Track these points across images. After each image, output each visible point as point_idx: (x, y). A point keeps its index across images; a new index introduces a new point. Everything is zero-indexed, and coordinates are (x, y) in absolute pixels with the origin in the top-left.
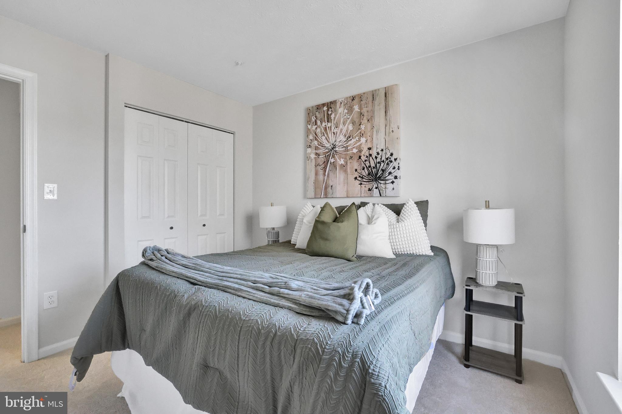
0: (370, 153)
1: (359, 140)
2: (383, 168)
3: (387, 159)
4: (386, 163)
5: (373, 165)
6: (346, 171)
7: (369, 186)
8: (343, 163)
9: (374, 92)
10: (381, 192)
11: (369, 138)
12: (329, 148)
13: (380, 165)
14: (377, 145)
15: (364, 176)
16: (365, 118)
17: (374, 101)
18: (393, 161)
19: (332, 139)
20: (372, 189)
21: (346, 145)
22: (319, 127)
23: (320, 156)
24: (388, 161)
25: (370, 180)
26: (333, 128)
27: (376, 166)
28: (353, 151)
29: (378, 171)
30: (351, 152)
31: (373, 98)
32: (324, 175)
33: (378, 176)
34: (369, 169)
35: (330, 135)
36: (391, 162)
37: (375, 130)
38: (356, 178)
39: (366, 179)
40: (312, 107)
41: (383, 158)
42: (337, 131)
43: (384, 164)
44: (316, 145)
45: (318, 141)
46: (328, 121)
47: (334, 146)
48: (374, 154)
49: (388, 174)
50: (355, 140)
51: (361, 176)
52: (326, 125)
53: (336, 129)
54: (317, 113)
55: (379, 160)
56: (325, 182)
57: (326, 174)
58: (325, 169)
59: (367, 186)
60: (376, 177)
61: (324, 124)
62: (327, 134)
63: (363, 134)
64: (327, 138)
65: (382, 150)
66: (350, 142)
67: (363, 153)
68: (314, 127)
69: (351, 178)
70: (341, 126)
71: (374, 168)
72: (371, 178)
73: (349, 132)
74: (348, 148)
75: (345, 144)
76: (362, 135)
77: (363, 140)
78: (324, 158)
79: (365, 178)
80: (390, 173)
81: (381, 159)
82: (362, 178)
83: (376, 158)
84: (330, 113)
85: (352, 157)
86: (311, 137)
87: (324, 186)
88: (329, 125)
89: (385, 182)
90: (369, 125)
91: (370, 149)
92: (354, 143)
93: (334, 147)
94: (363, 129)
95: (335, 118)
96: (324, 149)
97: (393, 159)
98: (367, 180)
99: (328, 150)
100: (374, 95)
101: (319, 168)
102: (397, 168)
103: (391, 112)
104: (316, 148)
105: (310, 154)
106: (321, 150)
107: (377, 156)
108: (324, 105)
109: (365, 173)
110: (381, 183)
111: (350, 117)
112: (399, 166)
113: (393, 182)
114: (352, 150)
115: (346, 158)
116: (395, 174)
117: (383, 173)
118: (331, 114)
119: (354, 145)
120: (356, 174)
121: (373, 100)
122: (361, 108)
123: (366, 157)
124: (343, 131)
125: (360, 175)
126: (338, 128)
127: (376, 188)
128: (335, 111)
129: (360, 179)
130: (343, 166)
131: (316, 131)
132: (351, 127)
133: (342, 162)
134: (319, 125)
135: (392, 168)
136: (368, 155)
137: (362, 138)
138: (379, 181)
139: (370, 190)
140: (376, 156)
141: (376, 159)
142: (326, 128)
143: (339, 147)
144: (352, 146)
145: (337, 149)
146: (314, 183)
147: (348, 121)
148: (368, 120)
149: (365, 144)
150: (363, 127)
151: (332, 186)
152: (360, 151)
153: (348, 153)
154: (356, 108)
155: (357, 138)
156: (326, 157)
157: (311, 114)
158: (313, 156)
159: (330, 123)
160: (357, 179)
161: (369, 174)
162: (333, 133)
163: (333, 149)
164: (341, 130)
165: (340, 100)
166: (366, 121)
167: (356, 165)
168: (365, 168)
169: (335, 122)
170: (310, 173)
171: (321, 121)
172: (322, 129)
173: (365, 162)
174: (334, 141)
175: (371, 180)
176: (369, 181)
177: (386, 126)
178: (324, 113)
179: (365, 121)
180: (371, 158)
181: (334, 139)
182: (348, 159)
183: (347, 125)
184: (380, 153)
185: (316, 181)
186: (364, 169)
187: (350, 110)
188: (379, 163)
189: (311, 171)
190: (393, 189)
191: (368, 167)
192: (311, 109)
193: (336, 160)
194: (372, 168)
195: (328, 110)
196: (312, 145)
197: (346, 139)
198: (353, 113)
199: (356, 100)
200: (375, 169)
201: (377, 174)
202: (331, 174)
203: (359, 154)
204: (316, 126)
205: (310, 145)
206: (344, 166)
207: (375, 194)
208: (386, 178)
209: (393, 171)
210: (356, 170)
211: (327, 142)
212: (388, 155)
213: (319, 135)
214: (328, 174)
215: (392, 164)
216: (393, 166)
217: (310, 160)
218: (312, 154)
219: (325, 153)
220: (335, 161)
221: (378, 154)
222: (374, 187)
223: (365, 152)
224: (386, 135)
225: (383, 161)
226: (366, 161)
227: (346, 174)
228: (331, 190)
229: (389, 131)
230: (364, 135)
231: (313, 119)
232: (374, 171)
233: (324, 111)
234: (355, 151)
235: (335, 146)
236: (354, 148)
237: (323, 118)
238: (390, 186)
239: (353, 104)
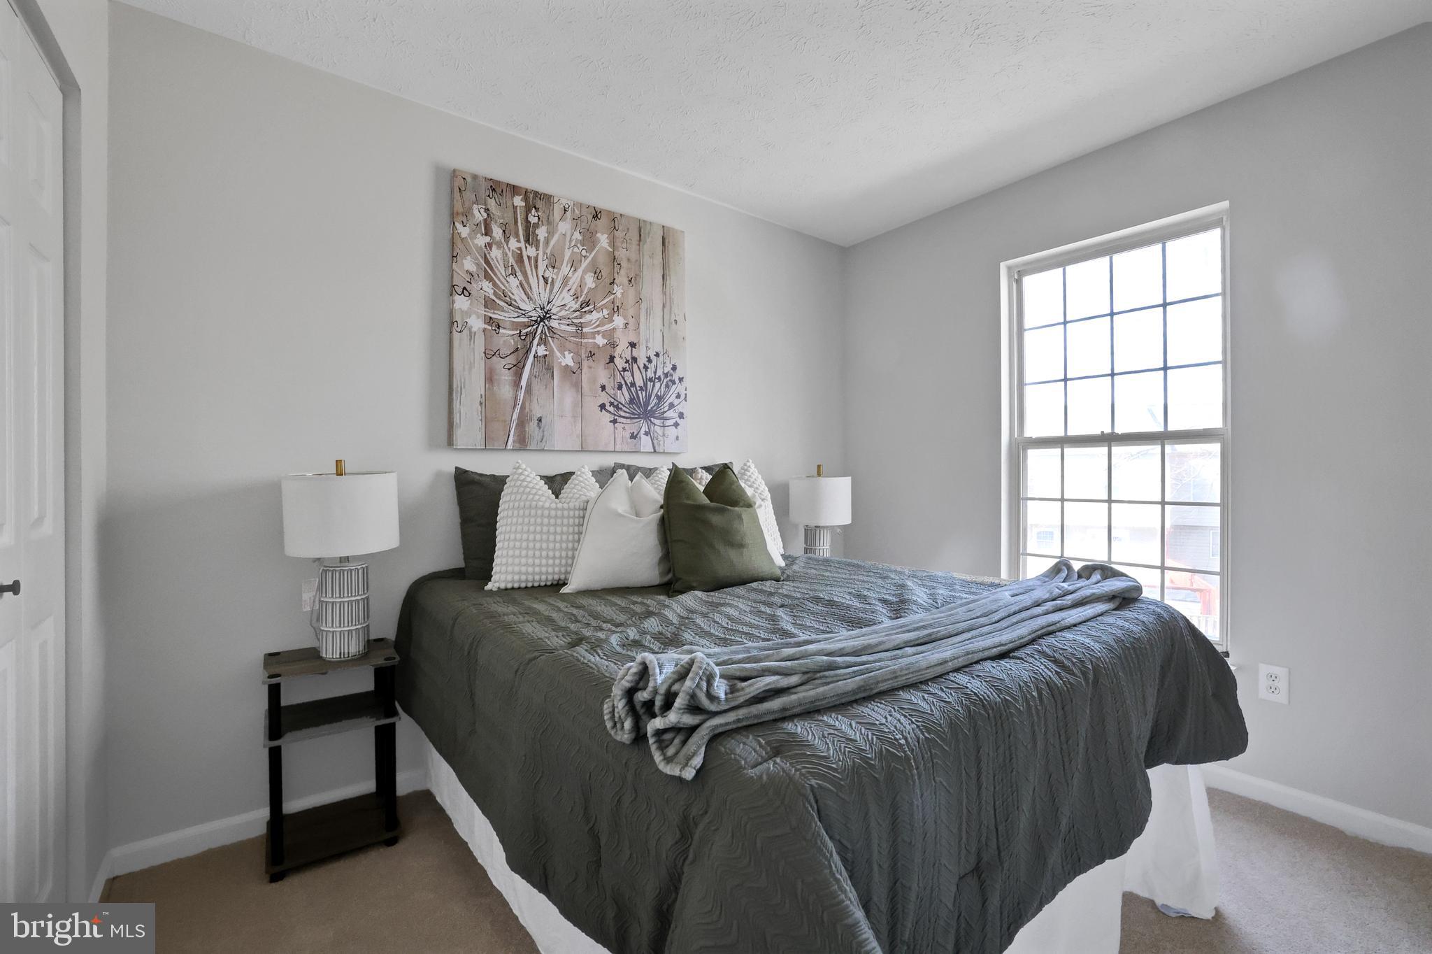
0: (635, 354)
1: (610, 319)
2: (659, 394)
3: (666, 375)
4: (664, 383)
5: (639, 383)
6: (577, 386)
7: (631, 426)
8: (571, 363)
9: (642, 225)
10: (655, 442)
11: (632, 321)
12: (530, 314)
13: (654, 386)
14: (647, 341)
15: (622, 404)
16: (623, 272)
17: (641, 243)
18: (677, 381)
19: (540, 294)
20: (637, 434)
21: (578, 321)
22: (499, 246)
23: (502, 331)
24: (668, 379)
25: (634, 414)
26: (542, 265)
27: (646, 385)
28: (596, 341)
29: (650, 396)
30: (590, 341)
31: (640, 235)
32: (516, 384)
33: (649, 408)
34: (632, 389)
35: (533, 282)
36: (674, 383)
37: (644, 306)
38: (603, 407)
39: (625, 412)
40: (475, 177)
41: (659, 373)
42: (555, 277)
43: (661, 385)
44: (487, 294)
45: (495, 285)
46: (527, 241)
47: (546, 313)
48: (642, 361)
49: (667, 408)
50: (600, 315)
51: (616, 403)
52: (520, 249)
53: (550, 269)
54: (492, 203)
55: (650, 374)
56: (518, 407)
57: (524, 382)
58: (518, 368)
59: (626, 426)
60: (645, 410)
61: (513, 244)
62: (525, 274)
63: (618, 307)
64: (526, 285)
65: (657, 355)
66: (588, 317)
67: (618, 351)
68: (481, 241)
69: (592, 405)
70: (565, 269)
71: (641, 389)
72: (635, 409)
73: (585, 292)
74: (585, 330)
75: (576, 318)
76: (616, 309)
77: (619, 321)
78: (517, 338)
79: (624, 408)
80: (672, 406)
81: (655, 373)
82: (617, 407)
83: (646, 368)
84: (533, 220)
85: (594, 354)
86: (469, 264)
87: (515, 416)
88: (531, 251)
89: (663, 423)
90: (631, 292)
91: (633, 345)
92: (598, 323)
93: (546, 317)
94: (619, 295)
95: (547, 242)
96: (516, 315)
97: (676, 378)
98: (627, 415)
99: (526, 320)
100: (641, 229)
101: (499, 363)
102: (683, 397)
103: (672, 281)
104: (488, 303)
105: (468, 314)
106: (506, 315)
107: (647, 364)
108: (515, 190)
109: (623, 397)
110: (655, 425)
111: (588, 254)
112: (686, 394)
113: (676, 425)
114: (594, 338)
115: (577, 354)
116: (680, 408)
117: (659, 404)
118: (536, 226)
119: (598, 326)
120: (603, 398)
121: (640, 240)
122: (613, 243)
123: (626, 363)
124: (571, 282)
125: (612, 401)
126: (556, 270)
127: (647, 433)
128: (549, 223)
129: (611, 409)
130: (569, 372)
131: (489, 253)
132: (590, 282)
133: (568, 360)
134: (498, 239)
135: (674, 395)
136: (629, 358)
137: (616, 315)
138: (652, 419)
139: (633, 436)
140: (644, 364)
141: (646, 371)
142: (521, 256)
143: (559, 321)
144: (594, 328)
145: (554, 324)
146: (481, 403)
147: (585, 264)
148: (630, 281)
149: (623, 332)
150: (618, 291)
151: (540, 420)
152: (613, 345)
153: (582, 340)
154: (603, 240)
155: (605, 312)
156: (523, 338)
157: (469, 196)
158: (477, 324)
159: (534, 249)
160: (605, 409)
161: (632, 401)
162: (541, 279)
163: (542, 320)
164: (566, 280)
165: (564, 201)
166: (626, 281)
167: (603, 376)
168: (624, 386)
169: (548, 251)
170: (466, 373)
171: (504, 231)
172: (510, 255)
173: (622, 373)
174: (545, 301)
175: (636, 414)
176: (632, 416)
177: (664, 306)
178: (515, 212)
179: (622, 279)
180: (635, 366)
181: (547, 296)
182: (584, 356)
183: (580, 271)
184: (654, 359)
185: (488, 401)
186: (620, 388)
187: (589, 240)
188: (651, 380)
189: (470, 369)
190: (677, 438)
191: (629, 385)
192: (469, 180)
193: (552, 351)
194: (638, 388)
195: (528, 210)
196: (474, 288)
197: (577, 306)
198: (597, 249)
199: (603, 222)
200: (644, 393)
201: (647, 403)
202: (536, 386)
203: (609, 351)
204: (488, 239)
205: (465, 288)
206: (574, 373)
207: (644, 446)
208: (665, 415)
209: (676, 402)
210: (603, 388)
211: (526, 298)
212: (668, 369)
213: (497, 267)
214: (529, 385)
215: (674, 387)
216: (676, 392)
217: (466, 332)
218: (474, 316)
219: (515, 326)
220: (547, 353)
221: (650, 360)
222: (642, 431)
223: (622, 351)
224: (663, 325)
225: (659, 379)
226: (624, 370)
227: (577, 391)
228: (537, 429)
229: (670, 322)
230: (621, 310)
231: (479, 215)
232: (642, 395)
233: (515, 208)
234: (600, 341)
235: (548, 316)
236: (598, 332)
237: (512, 227)
238: (672, 432)
239: (596, 226)
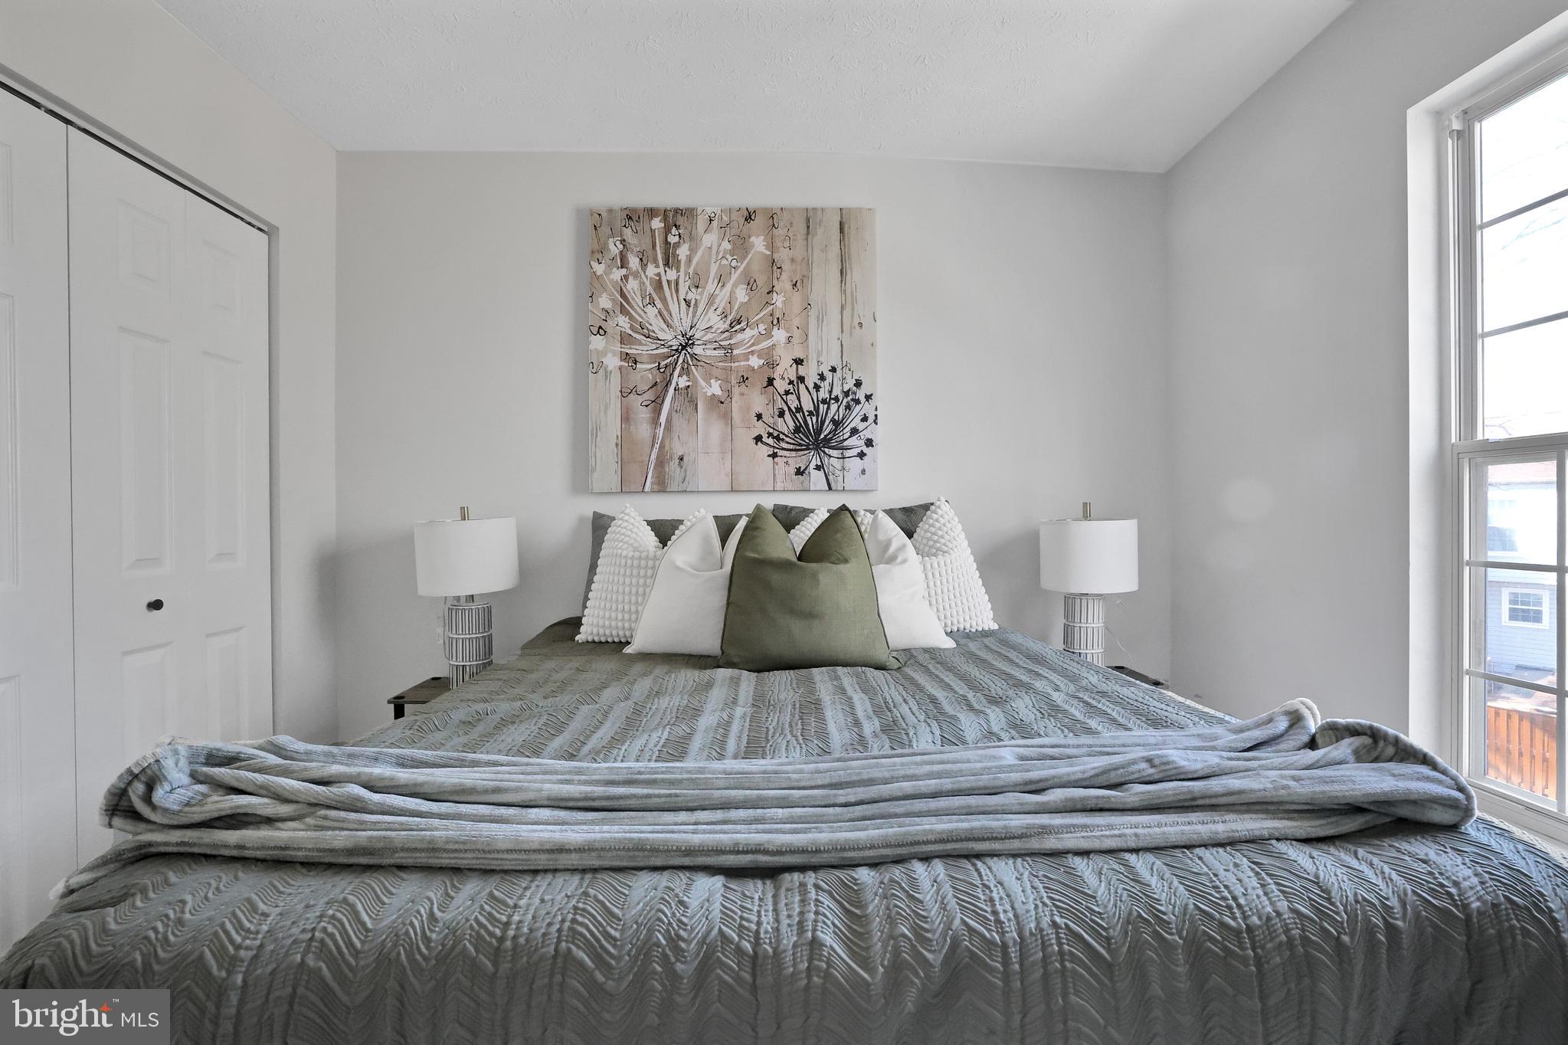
0: (802, 372)
1: (768, 335)
2: (836, 417)
3: (846, 394)
4: (844, 403)
5: (808, 406)
6: (727, 417)
7: (798, 460)
8: (718, 392)
9: (811, 214)
10: (831, 478)
11: (797, 333)
12: (670, 343)
13: (828, 408)
14: (819, 354)
15: (784, 434)
16: (784, 276)
17: (810, 237)
18: (863, 400)
19: (681, 318)
20: (805, 469)
21: (727, 343)
22: (636, 275)
23: (639, 366)
24: (849, 398)
25: (800, 445)
26: (683, 288)
27: (817, 409)
28: (749, 363)
29: (823, 422)
30: (742, 363)
31: (808, 227)
32: (655, 421)
33: (822, 436)
34: (798, 415)
35: (673, 307)
36: (858, 402)
37: (813, 313)
38: (758, 439)
39: (788, 443)
40: (610, 211)
41: (837, 392)
42: (698, 297)
43: (839, 407)
44: (623, 330)
45: (631, 318)
46: (667, 264)
47: (689, 339)
48: (811, 380)
49: (849, 434)
50: (755, 332)
51: (775, 434)
52: (659, 275)
53: (693, 290)
54: (628, 232)
55: (823, 394)
56: (657, 446)
57: (663, 419)
58: (657, 404)
59: (790, 461)
60: (817, 440)
61: (651, 270)
62: (664, 300)
63: (778, 319)
64: (665, 313)
65: (833, 370)
66: (740, 337)
67: (779, 370)
68: (617, 274)
69: (745, 437)
70: (711, 286)
71: (811, 413)
72: (802, 439)
73: (736, 308)
74: (735, 352)
75: (725, 339)
76: (776, 322)
77: (779, 335)
78: (655, 371)
79: (787, 439)
80: (854, 431)
81: (830, 392)
82: (778, 438)
83: (817, 387)
84: (673, 239)
85: (747, 378)
86: (605, 302)
87: (654, 456)
88: (672, 275)
89: (842, 454)
90: (797, 298)
91: (799, 362)
92: (752, 341)
93: (688, 343)
94: (779, 304)
95: (689, 260)
96: (654, 346)
97: (861, 395)
98: (791, 447)
99: (666, 350)
100: (810, 219)
101: (636, 401)
102: (871, 419)
103: (855, 275)
104: (625, 339)
105: (604, 353)
106: (645, 348)
107: (818, 382)
108: (652, 212)
109: (787, 425)
110: (830, 456)
111: (739, 264)
112: (876, 416)
113: (862, 455)
114: (748, 360)
115: (727, 381)
116: (867, 434)
117: (836, 430)
118: (677, 245)
119: (753, 345)
120: (760, 429)
121: (808, 234)
122: (771, 246)
123: (789, 384)
124: (717, 301)
125: (771, 431)
126: (699, 290)
127: (818, 468)
128: (691, 238)
129: (770, 441)
130: (716, 402)
131: (625, 286)
132: (742, 295)
133: (715, 389)
134: (634, 269)
135: (859, 418)
136: (794, 378)
137: (775, 328)
138: (826, 450)
139: (799, 472)
140: (815, 384)
141: (818, 390)
142: (660, 282)
143: (704, 347)
144: (747, 348)
145: (697, 350)
146: (617, 445)
147: (735, 276)
148: (795, 285)
149: (784, 347)
150: (778, 300)
151: (681, 459)
152: (772, 365)
153: (732, 365)
154: (759, 244)
155: (762, 327)
156: (662, 370)
157: (605, 230)
158: (613, 362)
159: (674, 271)
160: (762, 442)
161: (797, 430)
162: (683, 303)
163: (684, 348)
164: (712, 298)
165: (709, 210)
166: (788, 286)
167: (758, 401)
168: (787, 412)
169: (691, 271)
170: (602, 413)
171: (641, 259)
172: (648, 283)
173: (784, 397)
174: (687, 323)
175: (802, 445)
176: (798, 448)
177: (843, 308)
178: (653, 236)
179: (783, 284)
180: (802, 387)
181: (689, 321)
182: (734, 382)
183: (728, 287)
184: (829, 375)
185: (625, 443)
186: (781, 414)
187: (741, 246)
188: (824, 401)
189: (606, 409)
190: (863, 472)
191: (794, 410)
192: (604, 215)
193: (695, 381)
194: (806, 414)
195: (667, 231)
196: (609, 326)
197: (726, 326)
198: (750, 256)
199: (759, 221)
200: (814, 419)
201: (819, 431)
202: (678, 422)
203: (769, 373)
204: (624, 271)
205: (600, 327)
206: (722, 403)
207: (815, 484)
208: (845, 444)
209: (861, 426)
210: (759, 417)
211: (664, 326)
212: (849, 385)
213: (633, 299)
214: (669, 421)
215: (858, 407)
216: (862, 413)
217: (601, 372)
218: (610, 355)
219: (653, 358)
220: (690, 384)
221: (822, 377)
222: (813, 465)
223: (785, 370)
224: (842, 332)
225: (837, 399)
226: (787, 393)
227: (727, 424)
228: (678, 469)
229: (853, 324)
230: (782, 322)
231: (614, 248)
232: (812, 421)
233: (652, 231)
234: (755, 362)
235: (690, 342)
236: (752, 352)
237: (650, 252)
238: (855, 464)
239: (749, 229)
